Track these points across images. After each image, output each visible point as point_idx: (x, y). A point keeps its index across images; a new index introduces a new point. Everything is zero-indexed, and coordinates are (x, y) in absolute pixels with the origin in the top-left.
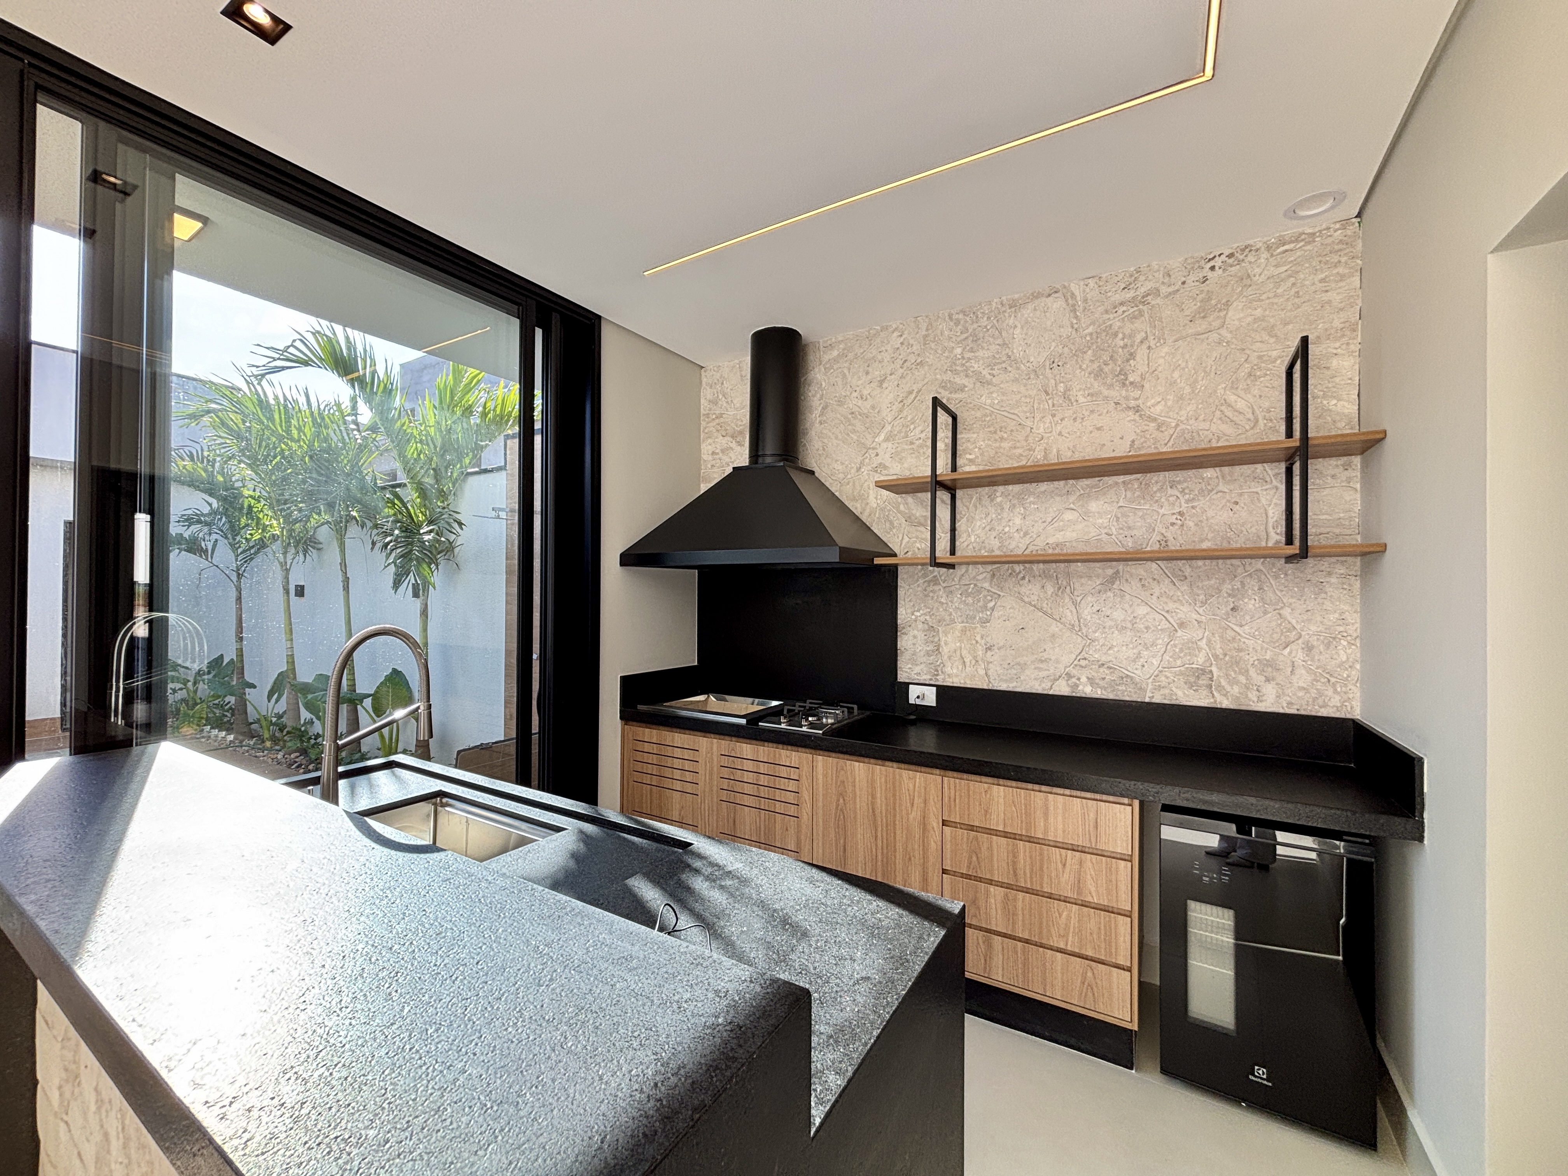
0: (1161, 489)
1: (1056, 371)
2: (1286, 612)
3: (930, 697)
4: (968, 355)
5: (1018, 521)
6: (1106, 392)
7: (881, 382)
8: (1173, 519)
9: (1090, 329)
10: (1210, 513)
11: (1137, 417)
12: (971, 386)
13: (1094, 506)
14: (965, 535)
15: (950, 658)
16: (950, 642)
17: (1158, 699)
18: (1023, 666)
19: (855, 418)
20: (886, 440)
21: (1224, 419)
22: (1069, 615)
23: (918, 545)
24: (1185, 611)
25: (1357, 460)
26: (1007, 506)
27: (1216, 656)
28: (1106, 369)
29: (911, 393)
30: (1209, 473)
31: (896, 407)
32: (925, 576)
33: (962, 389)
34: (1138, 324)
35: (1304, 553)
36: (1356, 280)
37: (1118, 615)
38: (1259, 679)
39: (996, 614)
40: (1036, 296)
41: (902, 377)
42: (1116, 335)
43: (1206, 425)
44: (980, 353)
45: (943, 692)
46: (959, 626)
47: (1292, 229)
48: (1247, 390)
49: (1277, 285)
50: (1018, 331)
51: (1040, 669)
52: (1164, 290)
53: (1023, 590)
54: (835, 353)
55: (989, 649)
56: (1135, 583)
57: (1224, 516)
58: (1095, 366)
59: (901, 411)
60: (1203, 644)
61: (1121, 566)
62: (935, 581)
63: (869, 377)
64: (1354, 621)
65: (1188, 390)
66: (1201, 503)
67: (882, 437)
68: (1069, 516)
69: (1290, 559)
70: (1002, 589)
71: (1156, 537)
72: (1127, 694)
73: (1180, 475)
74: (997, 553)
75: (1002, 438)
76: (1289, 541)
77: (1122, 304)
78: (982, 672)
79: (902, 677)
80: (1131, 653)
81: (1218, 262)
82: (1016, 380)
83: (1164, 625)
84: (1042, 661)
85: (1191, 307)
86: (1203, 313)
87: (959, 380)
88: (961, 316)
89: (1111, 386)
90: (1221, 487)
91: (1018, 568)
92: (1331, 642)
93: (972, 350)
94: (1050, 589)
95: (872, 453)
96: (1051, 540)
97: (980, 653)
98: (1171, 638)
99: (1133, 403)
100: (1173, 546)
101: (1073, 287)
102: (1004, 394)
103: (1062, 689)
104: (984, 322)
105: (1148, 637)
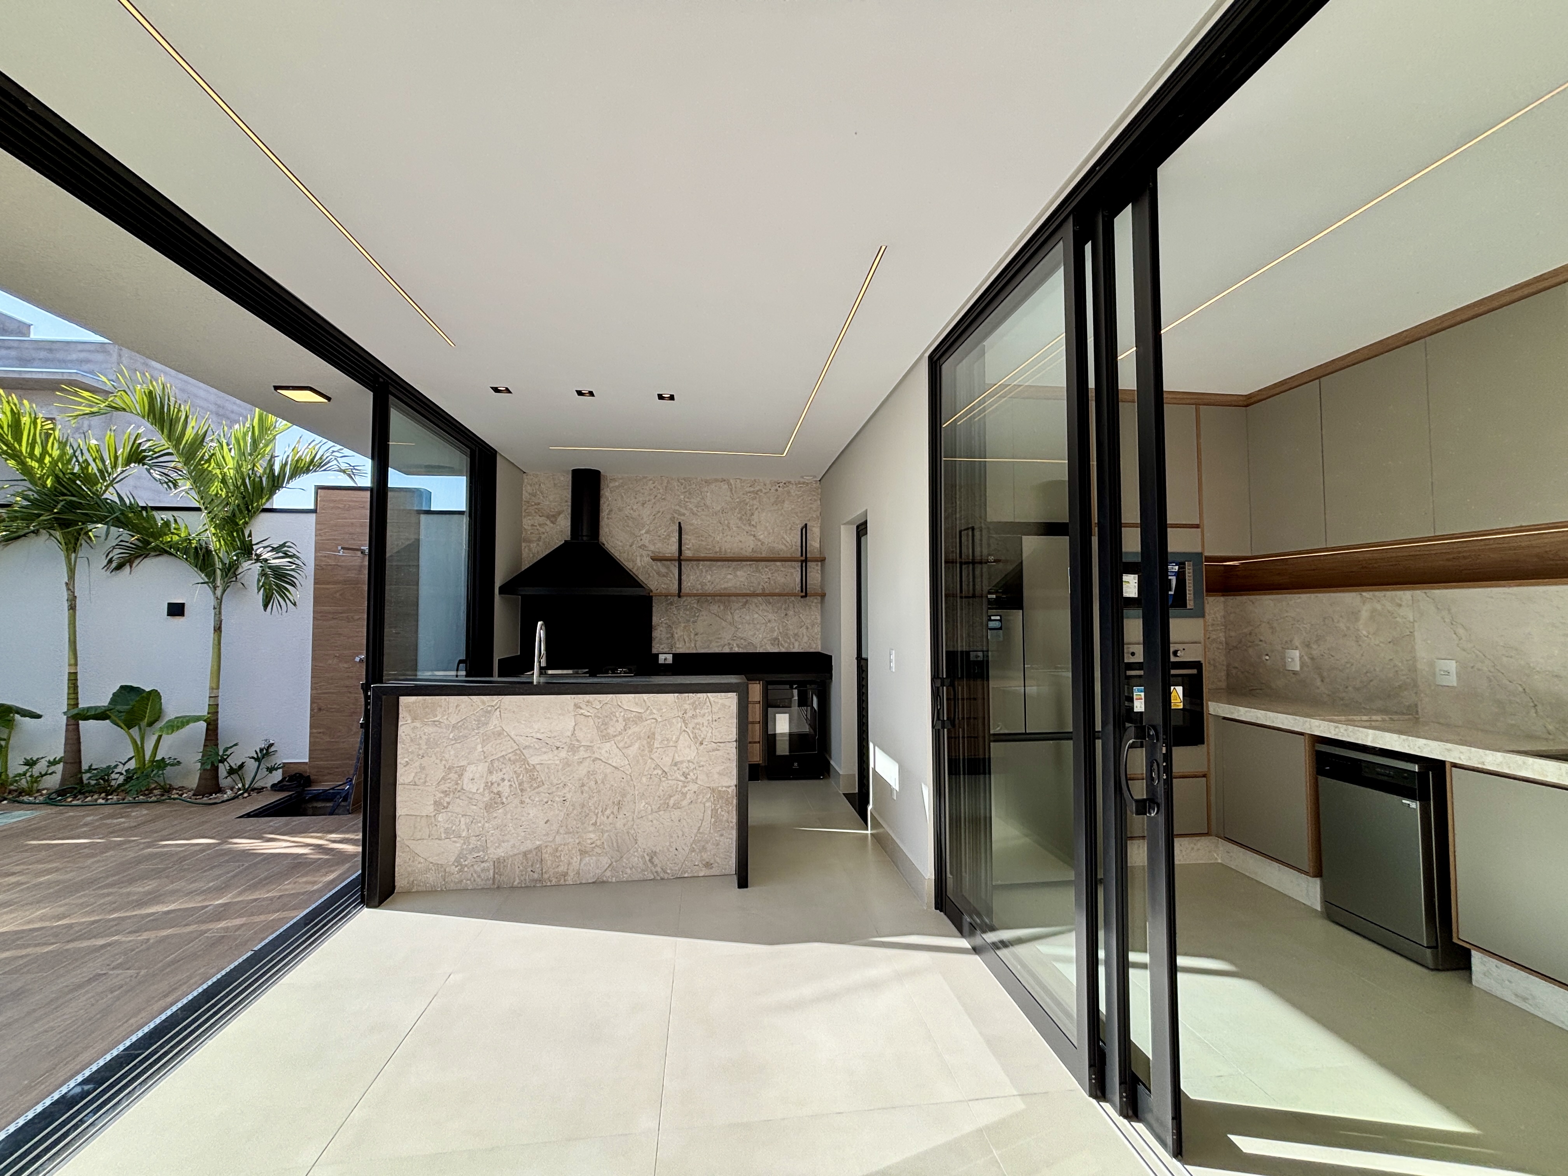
0: (763, 568)
1: (724, 515)
2: (801, 615)
3: (670, 659)
4: (687, 500)
5: (709, 577)
6: (743, 527)
7: (643, 504)
8: (766, 580)
9: (738, 500)
10: (779, 579)
11: (754, 539)
12: (688, 514)
13: (738, 573)
14: (685, 583)
15: (678, 640)
16: (678, 632)
17: (761, 651)
18: (711, 642)
19: (629, 519)
20: (647, 533)
21: (783, 544)
22: (729, 617)
23: (663, 586)
24: (771, 616)
25: (819, 563)
26: (704, 571)
27: (780, 633)
28: (744, 517)
29: (659, 512)
30: (778, 563)
31: (651, 517)
32: (667, 601)
33: (684, 515)
34: (755, 502)
35: (806, 596)
36: (819, 502)
37: (748, 618)
38: (793, 640)
39: (699, 618)
40: (716, 480)
41: (655, 503)
42: (747, 504)
43: (777, 545)
44: (692, 500)
45: (676, 656)
46: (683, 625)
47: (802, 480)
48: (790, 534)
49: (798, 498)
50: (708, 494)
51: (717, 642)
52: (764, 491)
53: (711, 608)
54: (617, 484)
55: (696, 634)
56: (754, 605)
57: (783, 580)
58: (739, 515)
59: (654, 520)
60: (776, 628)
61: (748, 598)
62: (671, 604)
63: (637, 500)
64: (819, 617)
65: (771, 531)
66: (776, 574)
67: (643, 532)
68: (729, 576)
69: (802, 597)
70: (702, 607)
71: (761, 587)
72: (751, 650)
73: (768, 564)
74: (700, 591)
75: (702, 540)
76: (802, 591)
77: (749, 492)
78: (693, 645)
79: (654, 651)
80: (751, 633)
81: (781, 485)
82: (706, 516)
83: (764, 621)
84: (718, 638)
85: (772, 500)
86: (775, 503)
87: (683, 511)
88: (683, 481)
89: (745, 525)
90: (782, 569)
91: (709, 598)
92: (813, 625)
93: (688, 498)
94: (722, 608)
95: (639, 539)
96: (723, 587)
97: (692, 636)
98: (766, 626)
99: (753, 533)
100: (767, 592)
101: (731, 481)
102: (703, 520)
103: (726, 650)
104: (694, 486)
105: (758, 626)
